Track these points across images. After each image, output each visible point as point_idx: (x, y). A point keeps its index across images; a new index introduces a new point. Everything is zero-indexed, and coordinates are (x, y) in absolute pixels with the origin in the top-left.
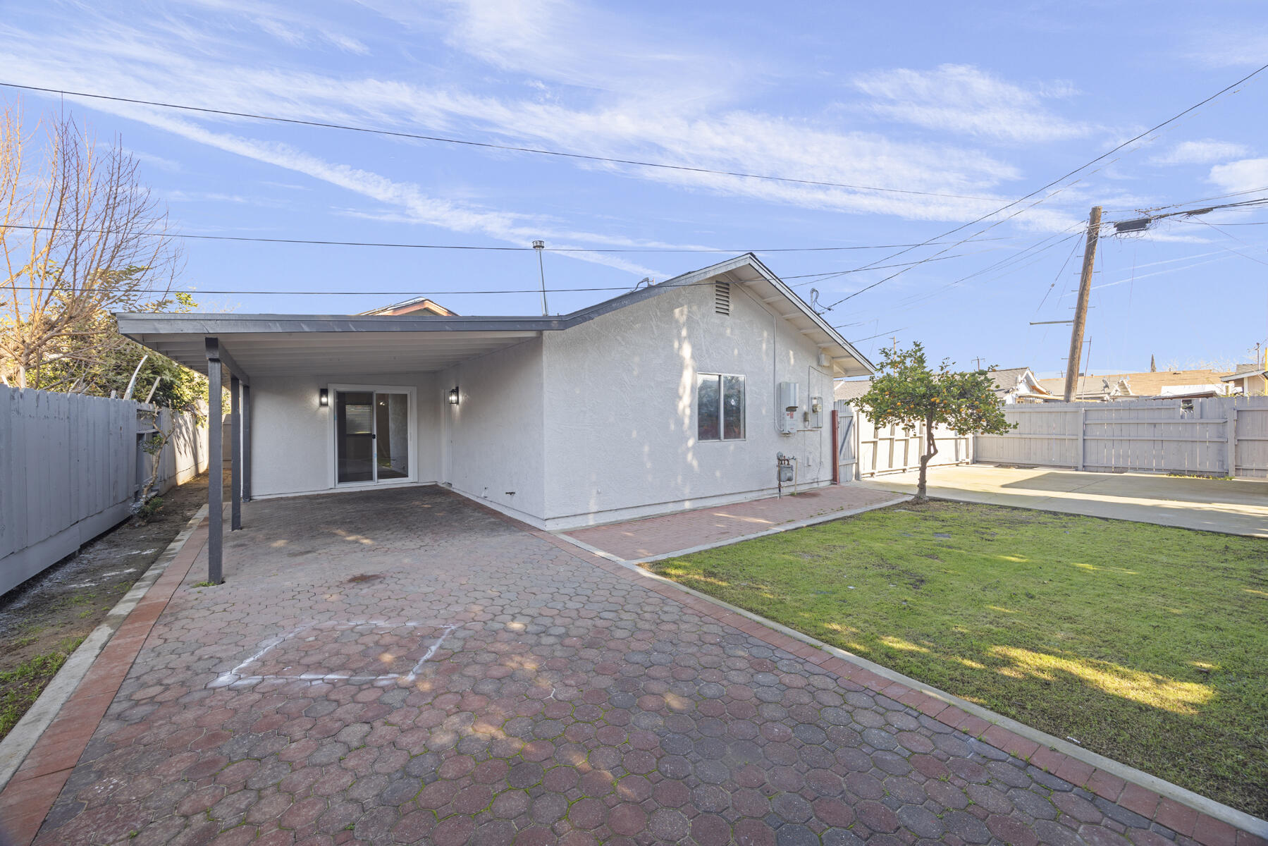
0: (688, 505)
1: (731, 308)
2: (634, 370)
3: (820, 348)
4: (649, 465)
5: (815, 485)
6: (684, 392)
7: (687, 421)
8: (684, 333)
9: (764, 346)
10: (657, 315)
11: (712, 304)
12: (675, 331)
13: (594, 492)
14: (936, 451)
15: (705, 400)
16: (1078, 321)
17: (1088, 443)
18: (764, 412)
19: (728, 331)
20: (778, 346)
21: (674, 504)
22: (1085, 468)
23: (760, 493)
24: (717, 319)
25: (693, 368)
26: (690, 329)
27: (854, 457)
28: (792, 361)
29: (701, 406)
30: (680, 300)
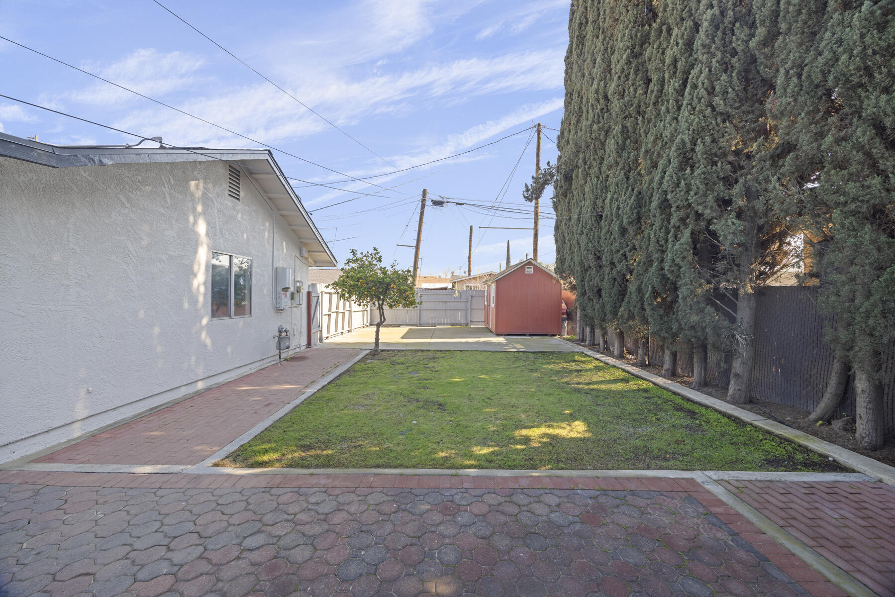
0: (200, 385)
1: (242, 194)
2: (141, 238)
3: (302, 242)
4: (159, 349)
5: (298, 350)
6: (199, 268)
7: (201, 299)
8: (199, 208)
9: (266, 234)
10: (170, 182)
11: (226, 186)
12: (190, 204)
13: (83, 392)
14: (385, 319)
15: (218, 278)
16: (417, 247)
17: (422, 311)
18: (265, 292)
19: (240, 215)
20: (276, 236)
21: (187, 387)
22: (421, 325)
23: (262, 363)
24: (229, 202)
25: (208, 246)
26: (205, 205)
27: (319, 326)
28: (285, 250)
29: (214, 284)
30: (195, 173)
